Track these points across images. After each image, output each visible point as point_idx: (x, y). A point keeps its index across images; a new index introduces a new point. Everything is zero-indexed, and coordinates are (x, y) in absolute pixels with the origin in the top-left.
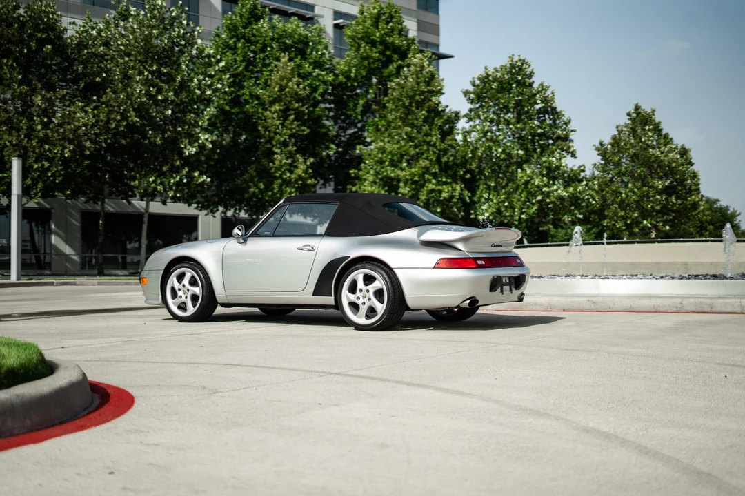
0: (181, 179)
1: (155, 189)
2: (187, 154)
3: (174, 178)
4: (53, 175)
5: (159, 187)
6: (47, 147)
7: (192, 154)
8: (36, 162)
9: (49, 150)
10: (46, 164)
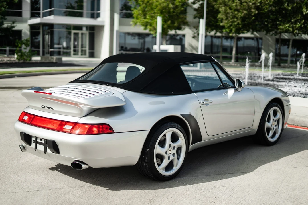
0: (301, 25)
1: (289, 30)
2: (304, 13)
3: (298, 25)
4: (238, 24)
5: (290, 29)
6: (236, 13)
7: (307, 14)
8: (231, 19)
9: (238, 14)
10: (236, 20)
